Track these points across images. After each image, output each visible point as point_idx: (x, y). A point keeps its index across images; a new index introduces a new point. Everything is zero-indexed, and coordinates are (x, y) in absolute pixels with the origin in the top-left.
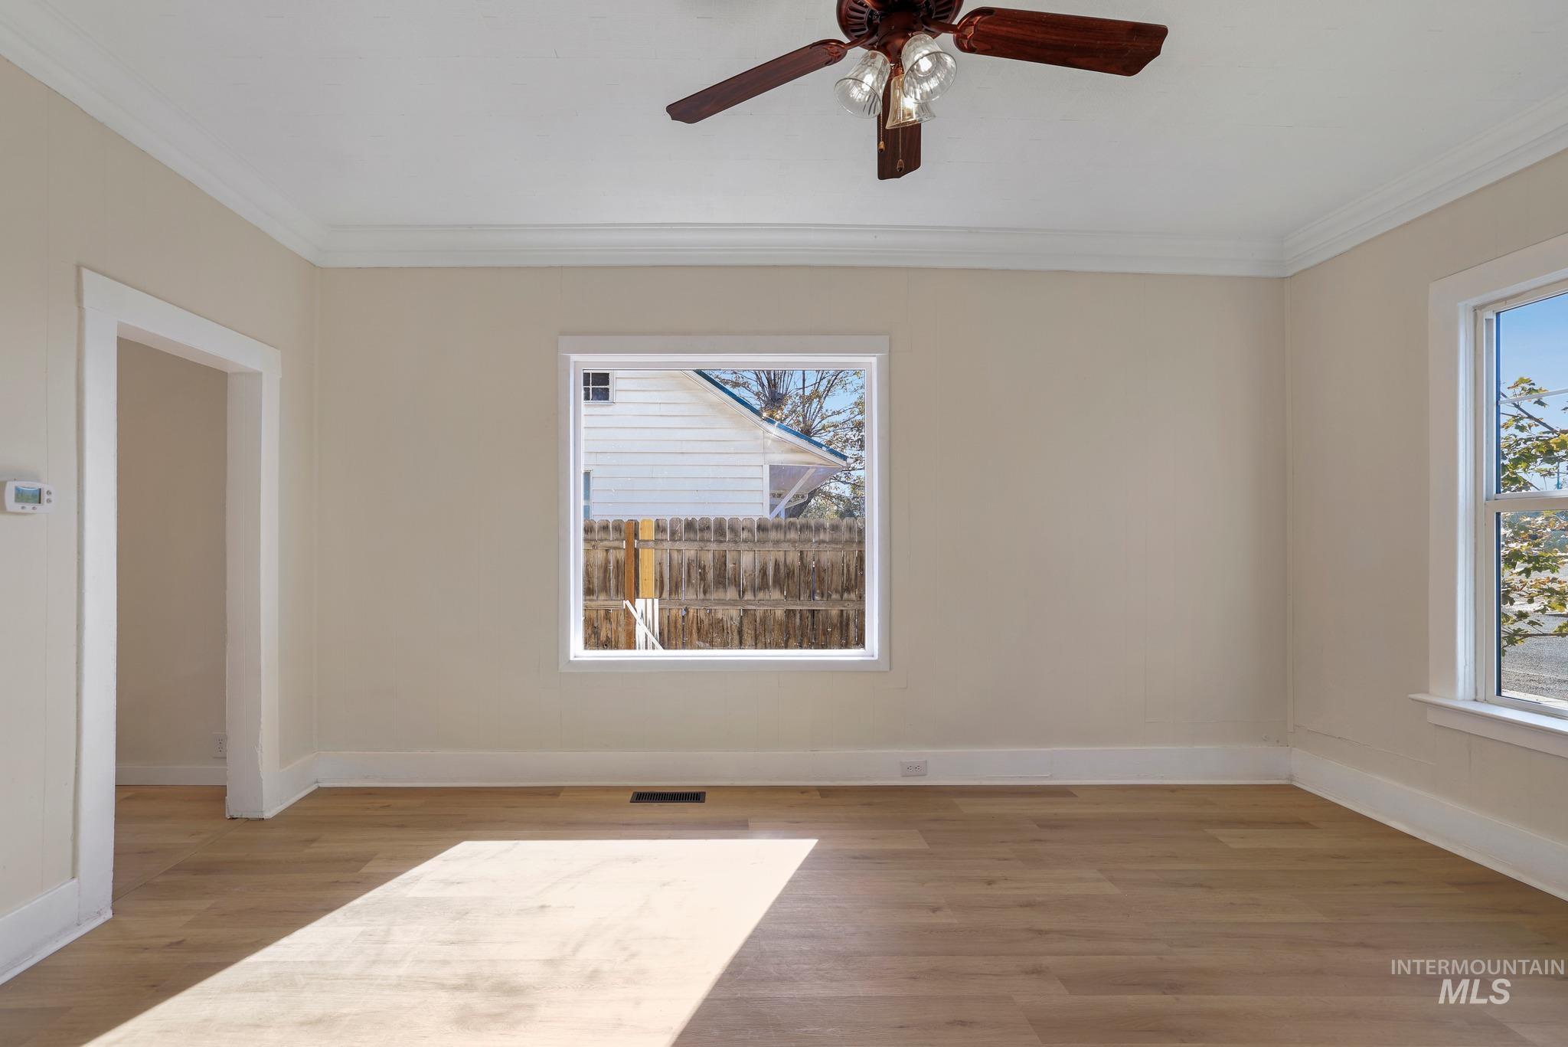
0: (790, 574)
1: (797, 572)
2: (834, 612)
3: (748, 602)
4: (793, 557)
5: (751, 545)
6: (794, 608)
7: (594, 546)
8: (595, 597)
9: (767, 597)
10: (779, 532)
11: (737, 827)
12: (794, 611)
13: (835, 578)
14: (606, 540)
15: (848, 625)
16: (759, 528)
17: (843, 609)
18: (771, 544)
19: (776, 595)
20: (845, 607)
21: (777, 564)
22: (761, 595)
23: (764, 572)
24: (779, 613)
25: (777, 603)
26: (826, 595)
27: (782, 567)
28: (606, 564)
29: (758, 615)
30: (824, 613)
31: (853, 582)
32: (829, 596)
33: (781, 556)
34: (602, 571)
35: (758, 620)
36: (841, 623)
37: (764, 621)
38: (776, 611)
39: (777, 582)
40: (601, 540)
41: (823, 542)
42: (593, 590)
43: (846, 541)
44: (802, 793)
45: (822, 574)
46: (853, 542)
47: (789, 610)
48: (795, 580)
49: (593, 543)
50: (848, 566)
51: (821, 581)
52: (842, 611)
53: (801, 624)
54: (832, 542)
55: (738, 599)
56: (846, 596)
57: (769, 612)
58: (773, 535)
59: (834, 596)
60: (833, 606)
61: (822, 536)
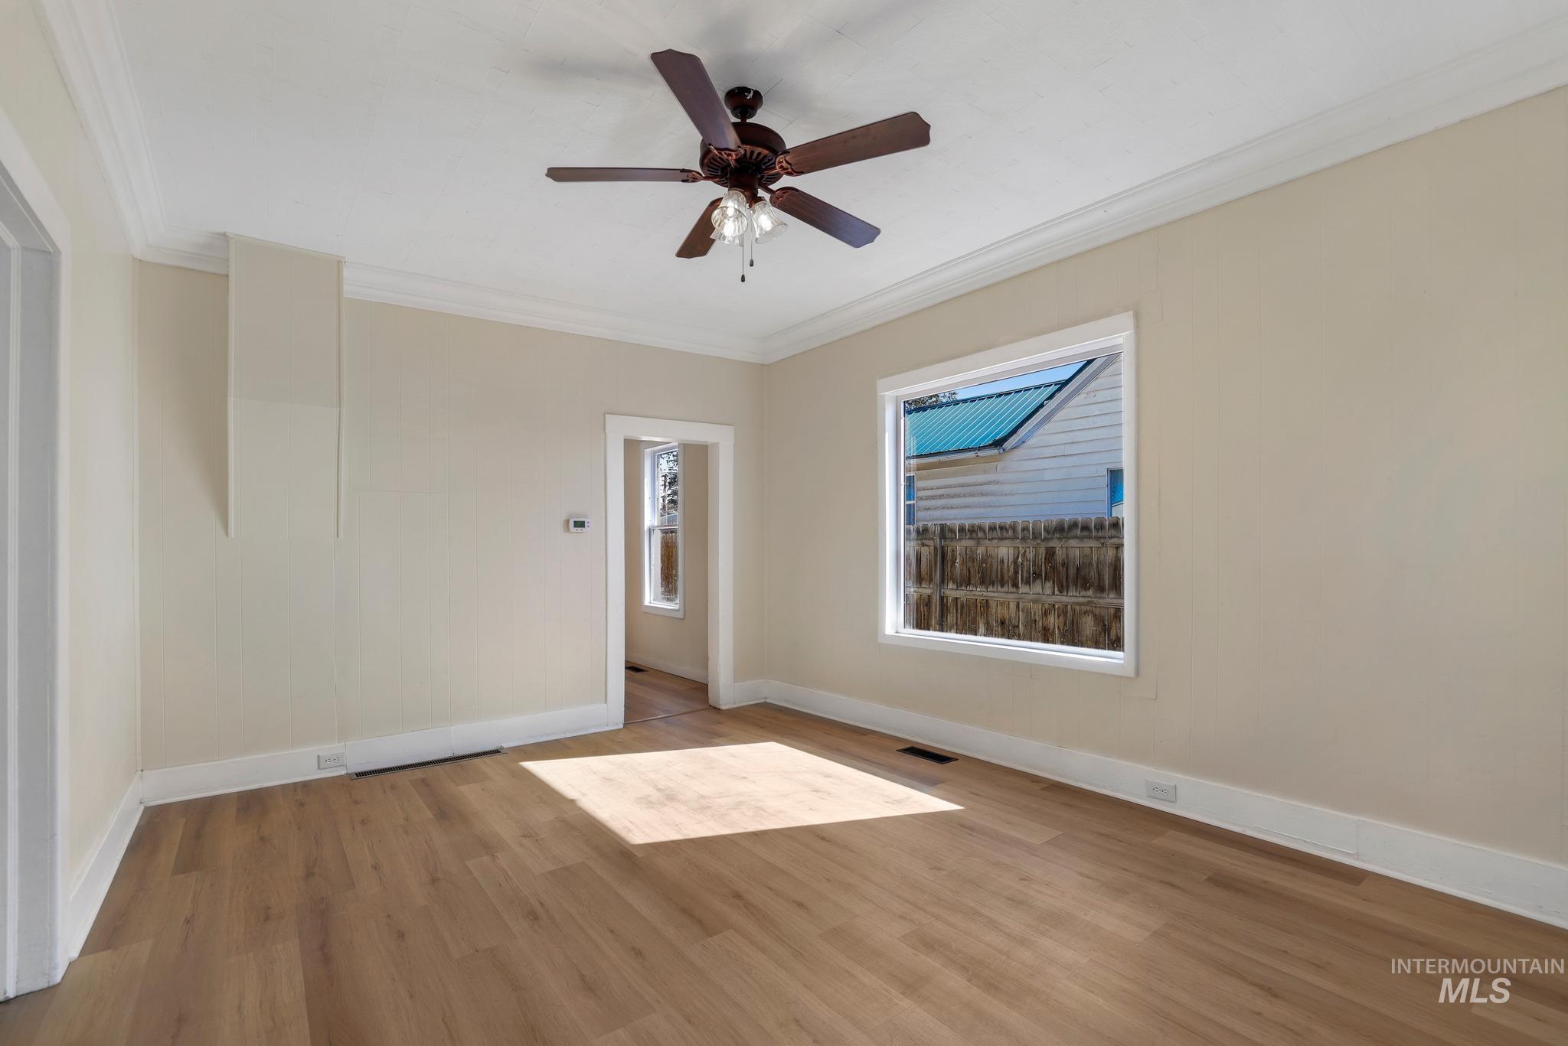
7: (1102, 544)
8: (1104, 595)
14: (1114, 537)
28: (1116, 561)
34: (1112, 568)
40: (1111, 537)
42: (1103, 588)
44: (1033, 781)
49: (1102, 541)
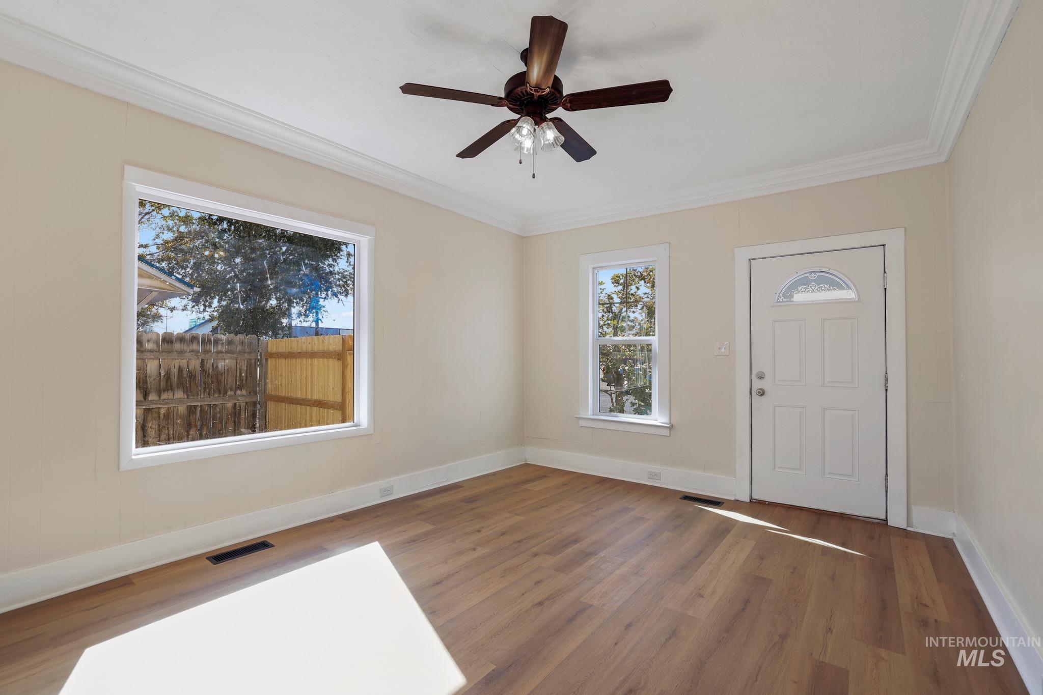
0: (192, 376)
1: (198, 376)
2: (229, 405)
3: (152, 402)
4: (195, 364)
5: (157, 354)
6: (196, 404)
9: (171, 396)
10: (182, 344)
11: (318, 552)
12: (195, 407)
13: (230, 380)
15: (240, 414)
16: (164, 340)
17: (237, 402)
18: (175, 354)
19: (179, 394)
20: (238, 400)
21: (180, 370)
22: (165, 396)
23: (168, 376)
24: (182, 409)
25: (180, 401)
26: (222, 392)
27: (185, 373)
29: (162, 411)
30: (221, 406)
31: (244, 382)
32: (226, 393)
33: (184, 363)
35: (162, 416)
36: (235, 413)
37: (167, 416)
38: (180, 408)
39: (181, 385)
41: (222, 352)
43: (240, 352)
44: (332, 522)
45: (220, 377)
46: (245, 353)
47: (191, 406)
48: (197, 382)
50: (241, 370)
51: (219, 382)
52: (235, 404)
53: (201, 417)
54: (227, 352)
55: (143, 400)
56: (238, 392)
57: (172, 409)
58: (178, 346)
59: (229, 393)
60: (229, 401)
61: (220, 348)
